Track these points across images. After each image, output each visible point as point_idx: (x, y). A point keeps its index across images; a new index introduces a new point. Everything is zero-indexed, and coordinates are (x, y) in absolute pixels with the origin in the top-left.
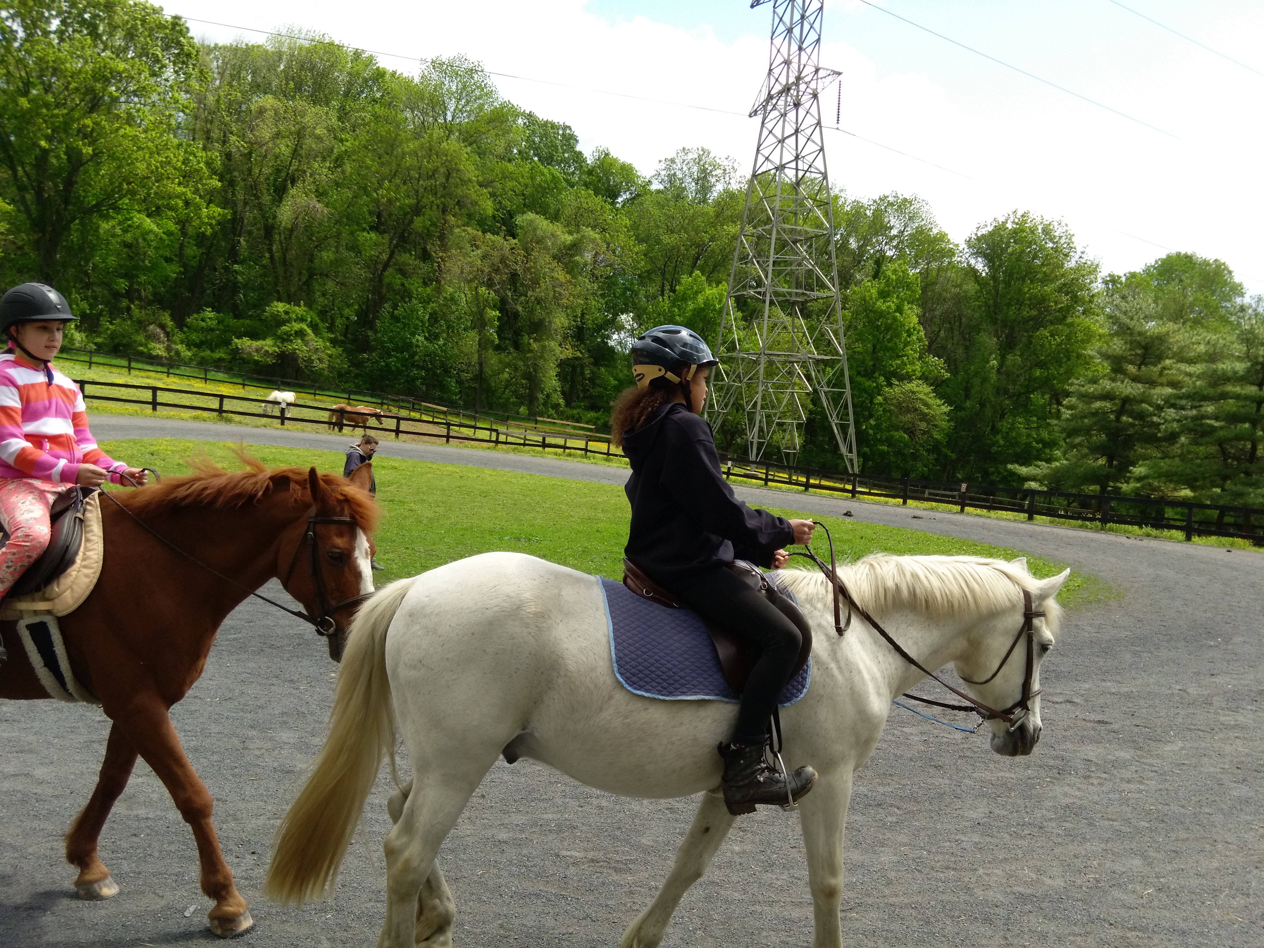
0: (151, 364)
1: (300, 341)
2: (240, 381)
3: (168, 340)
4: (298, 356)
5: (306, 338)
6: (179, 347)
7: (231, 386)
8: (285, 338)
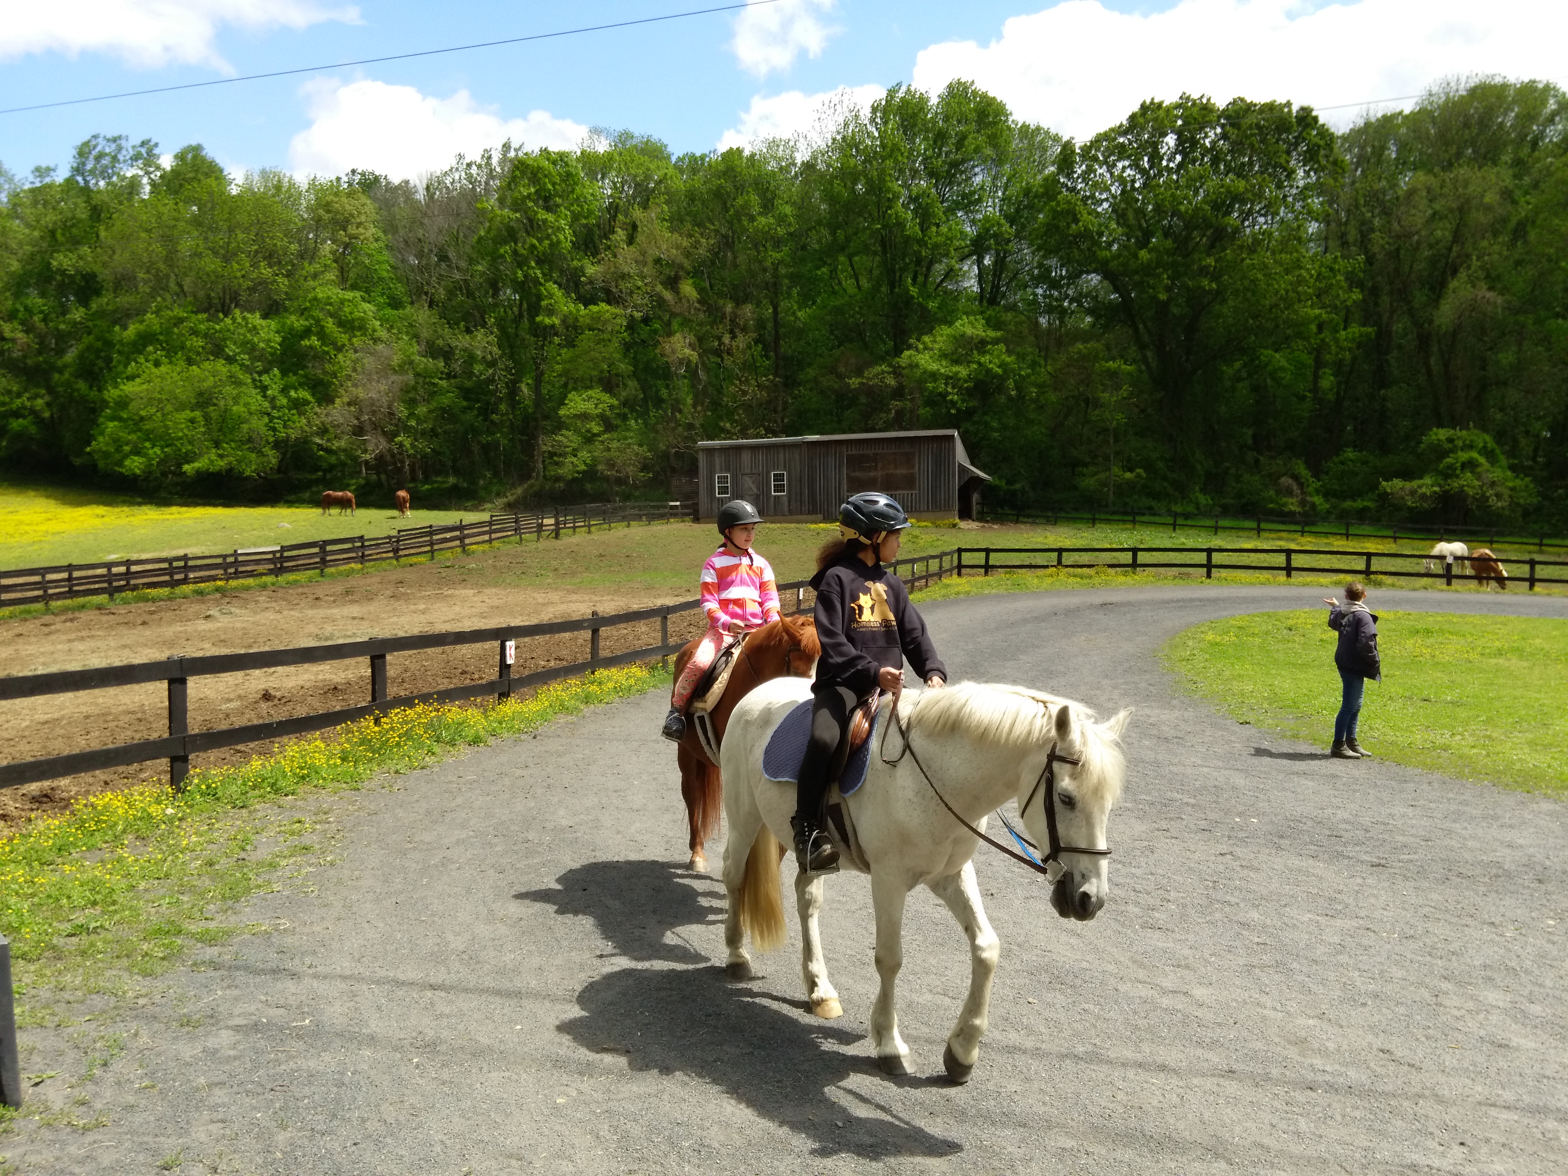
0: (1284, 523)
1: (1469, 475)
2: (1390, 533)
3: (1303, 493)
4: (1467, 495)
5: (1479, 470)
6: (1317, 500)
7: (1379, 540)
8: (1448, 474)
